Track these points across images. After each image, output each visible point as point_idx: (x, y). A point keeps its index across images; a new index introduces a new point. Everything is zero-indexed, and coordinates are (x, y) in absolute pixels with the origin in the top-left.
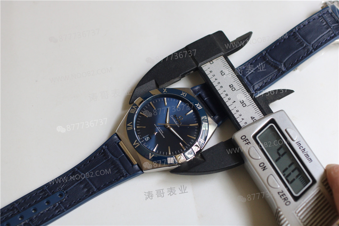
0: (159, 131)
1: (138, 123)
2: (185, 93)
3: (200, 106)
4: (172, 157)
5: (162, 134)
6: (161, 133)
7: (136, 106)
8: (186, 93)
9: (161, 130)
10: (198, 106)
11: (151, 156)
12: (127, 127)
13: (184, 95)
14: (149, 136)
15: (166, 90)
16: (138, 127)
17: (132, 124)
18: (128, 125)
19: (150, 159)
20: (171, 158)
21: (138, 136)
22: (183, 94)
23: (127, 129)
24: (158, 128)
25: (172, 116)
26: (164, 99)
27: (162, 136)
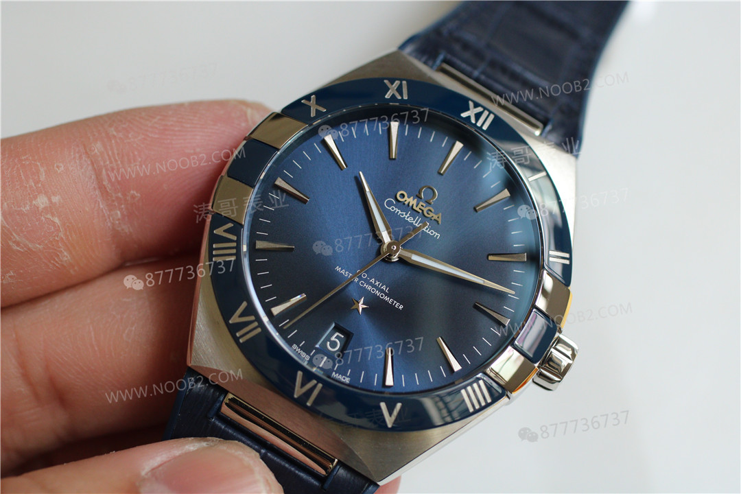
0: (369, 288)
1: (270, 292)
2: (397, 83)
3: (482, 112)
4: (476, 380)
5: (387, 299)
6: (378, 293)
7: (230, 225)
8: (402, 80)
9: (373, 281)
10: (478, 116)
11: (391, 414)
12: (232, 329)
13: (400, 90)
14: (337, 329)
15: (318, 103)
16: (276, 310)
17: (251, 310)
18: (235, 319)
19: (390, 426)
20: (475, 385)
21: (295, 346)
22: (392, 92)
23: (236, 340)
24: (361, 279)
25: (390, 204)
26: (324, 143)
27: (392, 306)
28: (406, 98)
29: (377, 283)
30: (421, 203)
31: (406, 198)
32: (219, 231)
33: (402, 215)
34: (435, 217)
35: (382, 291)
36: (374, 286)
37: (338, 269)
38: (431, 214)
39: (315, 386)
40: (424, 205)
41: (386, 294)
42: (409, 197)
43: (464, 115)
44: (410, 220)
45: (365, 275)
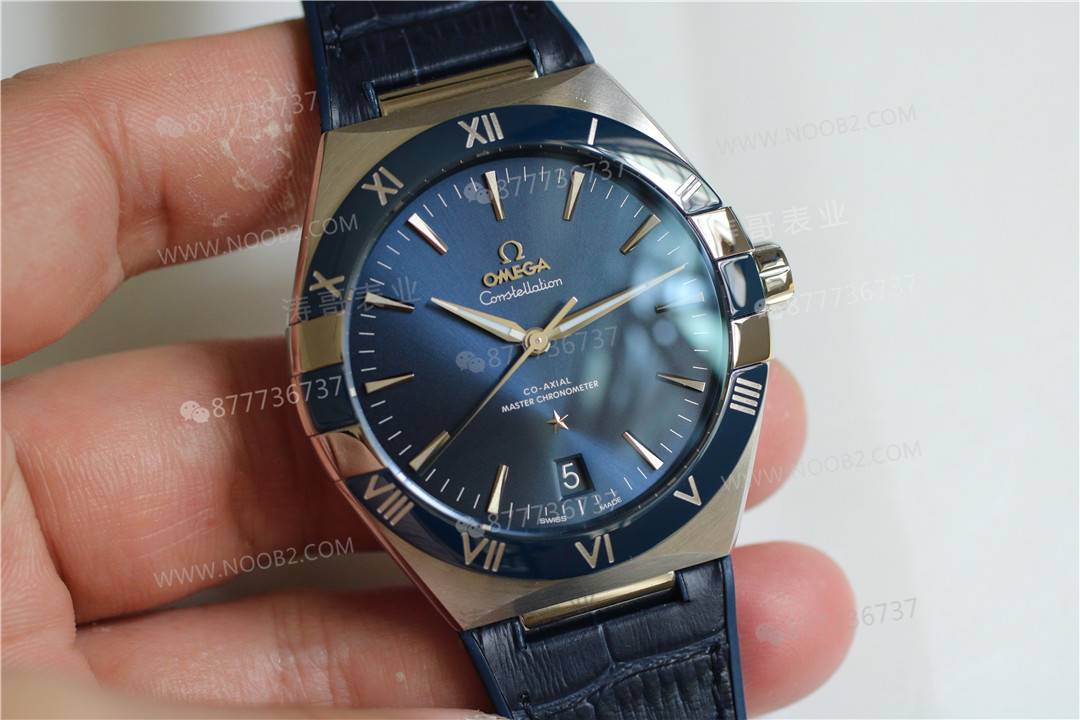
0: (550, 396)
1: (470, 498)
2: (376, 177)
3: (481, 122)
5: (575, 390)
6: (563, 393)
7: (374, 479)
9: (546, 386)
10: (481, 130)
11: (690, 492)
12: (478, 566)
13: (386, 182)
16: (494, 507)
18: (470, 557)
19: (699, 503)
21: (543, 520)
22: (382, 193)
23: (489, 572)
24: (534, 396)
25: (487, 298)
27: (587, 391)
28: (401, 185)
29: (553, 384)
30: (514, 268)
31: (496, 278)
32: (369, 494)
33: (508, 296)
34: (540, 267)
35: (564, 387)
36: (551, 391)
37: (505, 409)
38: (534, 268)
39: (602, 540)
40: (518, 266)
41: (571, 386)
42: (498, 274)
43: (469, 144)
44: (520, 293)
45: (534, 389)
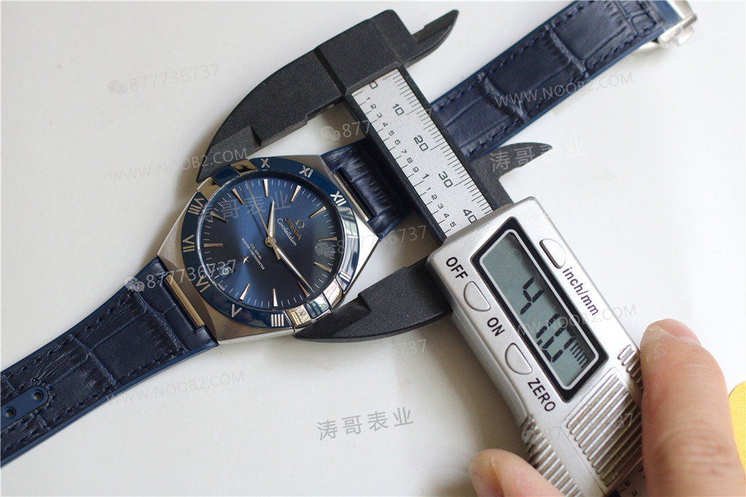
0: (253, 254)
1: (207, 236)
2: (309, 169)
3: (341, 198)
4: (281, 313)
5: (258, 261)
6: (256, 258)
7: (203, 199)
8: (311, 168)
9: (256, 251)
10: (338, 199)
11: (235, 311)
12: (183, 245)
13: (308, 173)
15: (268, 163)
16: (206, 245)
17: (194, 240)
18: (186, 241)
19: (232, 316)
20: (279, 315)
22: (304, 171)
23: (183, 250)
25: (280, 221)
26: (263, 182)
27: (259, 266)
28: (309, 177)
29: (258, 253)
31: (289, 221)
32: (197, 200)
33: (284, 228)
34: (298, 235)
35: (258, 258)
36: (255, 254)
37: (243, 239)
38: (296, 233)
39: (207, 284)
40: (295, 228)
43: (332, 195)
44: (286, 232)
45: (254, 247)
